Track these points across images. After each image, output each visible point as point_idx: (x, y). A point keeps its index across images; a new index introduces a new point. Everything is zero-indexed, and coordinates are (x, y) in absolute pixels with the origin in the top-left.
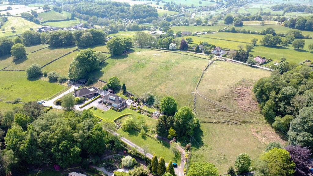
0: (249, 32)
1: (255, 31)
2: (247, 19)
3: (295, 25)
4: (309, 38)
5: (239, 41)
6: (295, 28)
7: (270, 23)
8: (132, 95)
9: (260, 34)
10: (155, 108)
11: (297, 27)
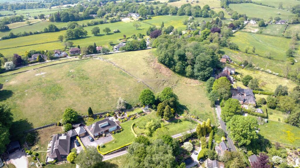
0: (31, 34)
1: (38, 31)
2: (7, 22)
3: (61, 19)
4: (85, 26)
5: (40, 43)
6: (62, 21)
7: (35, 21)
8: (103, 114)
9: (44, 33)
10: (136, 108)
11: (63, 20)
